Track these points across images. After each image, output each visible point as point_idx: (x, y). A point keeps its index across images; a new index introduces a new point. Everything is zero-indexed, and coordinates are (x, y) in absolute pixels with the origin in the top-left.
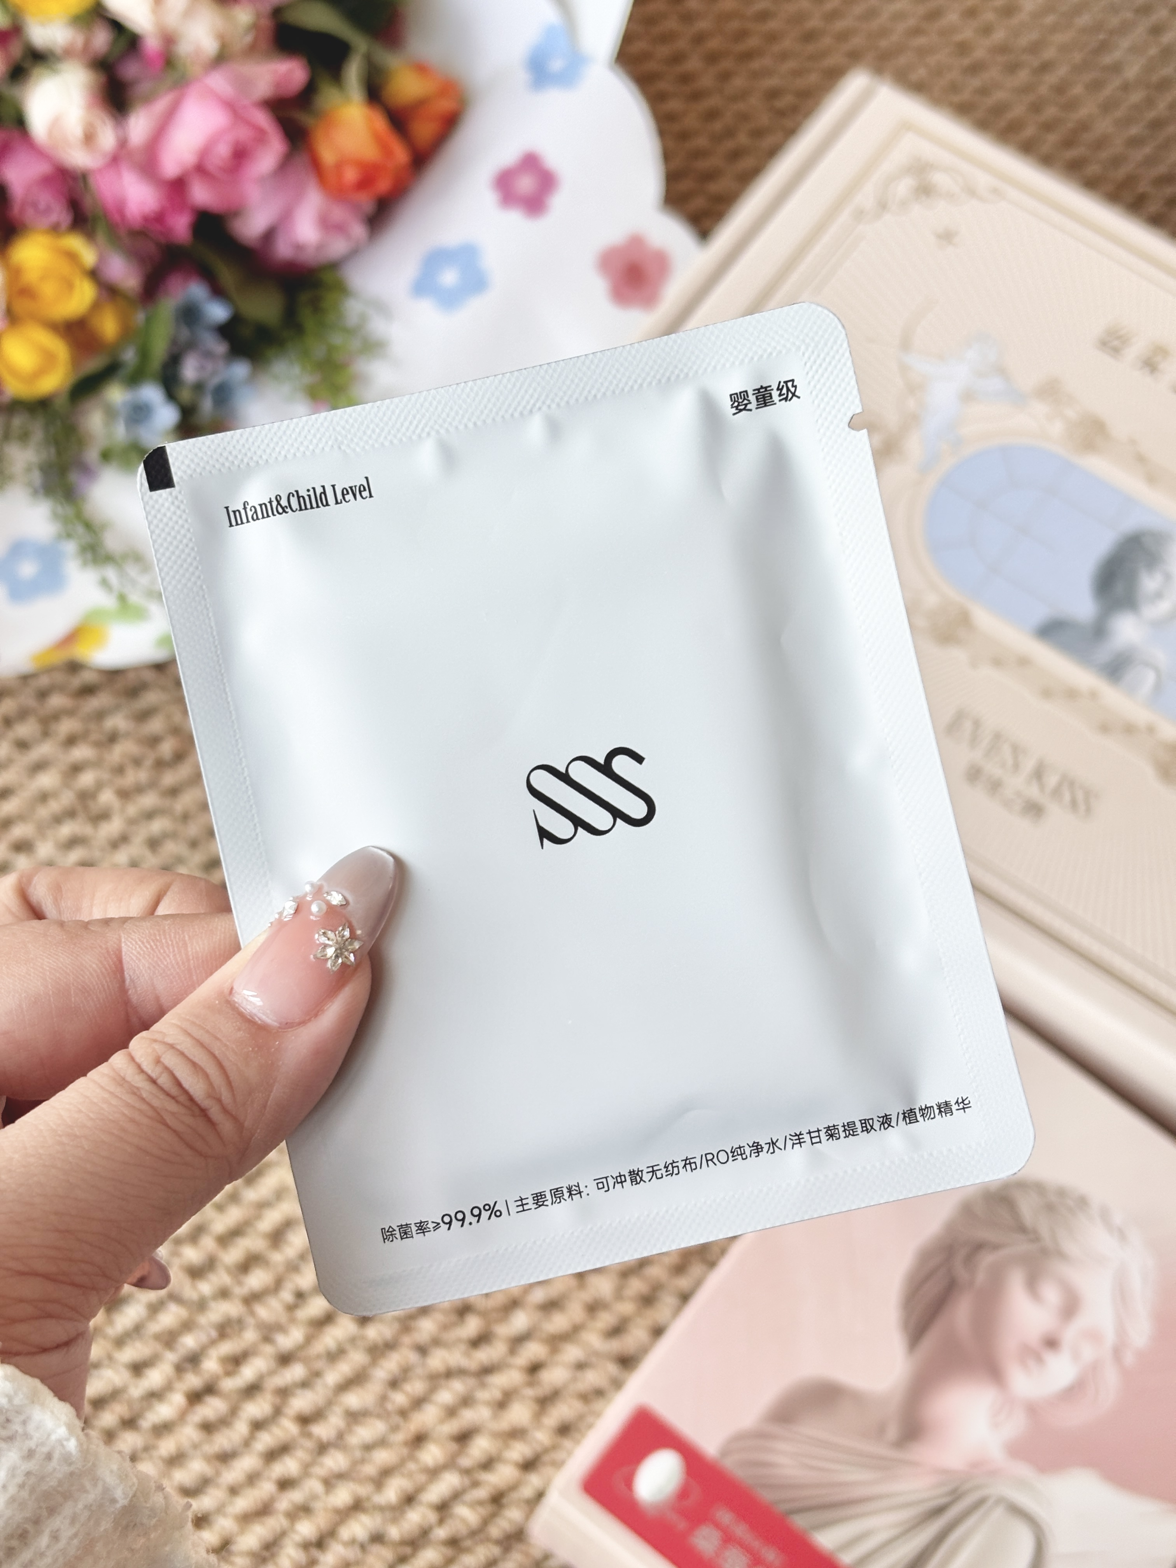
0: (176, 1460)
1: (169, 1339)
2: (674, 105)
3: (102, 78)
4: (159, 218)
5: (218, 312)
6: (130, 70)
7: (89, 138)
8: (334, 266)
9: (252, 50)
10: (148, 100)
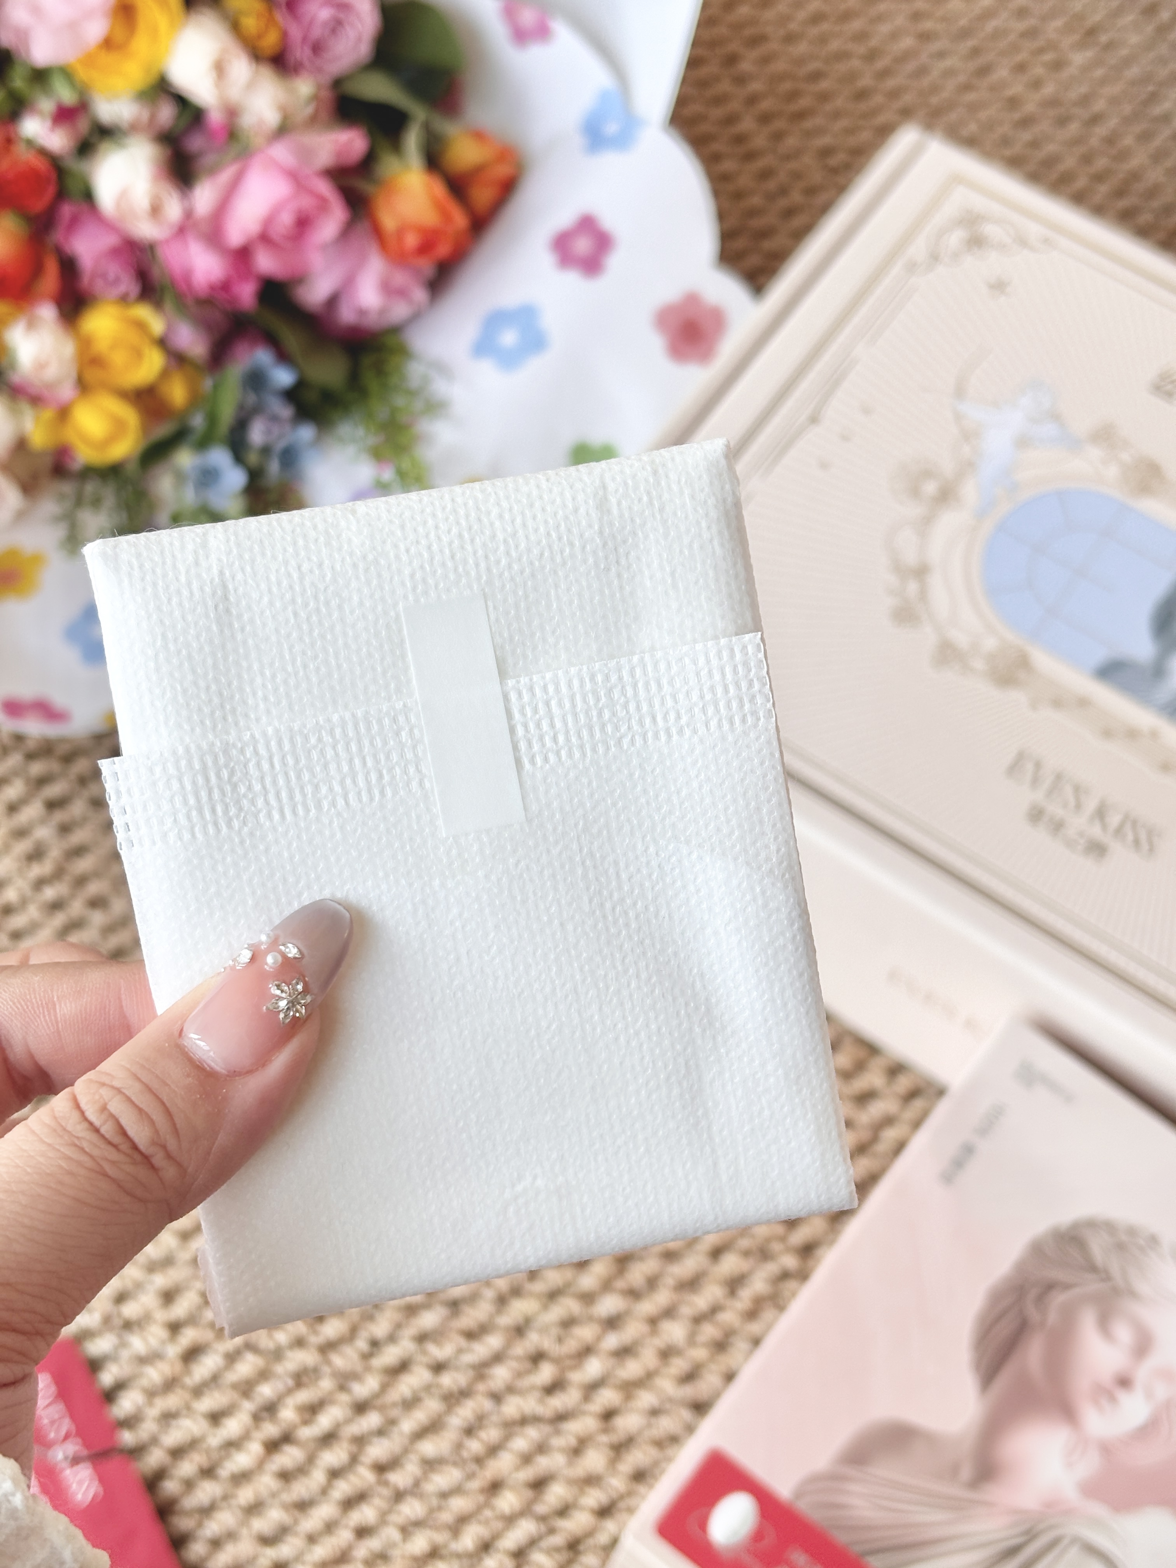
0: (254, 1509)
1: (246, 1389)
2: (728, 165)
3: (169, 152)
4: (225, 286)
5: (284, 377)
6: (195, 143)
7: (156, 210)
8: (396, 330)
9: (313, 121)
10: (213, 171)
